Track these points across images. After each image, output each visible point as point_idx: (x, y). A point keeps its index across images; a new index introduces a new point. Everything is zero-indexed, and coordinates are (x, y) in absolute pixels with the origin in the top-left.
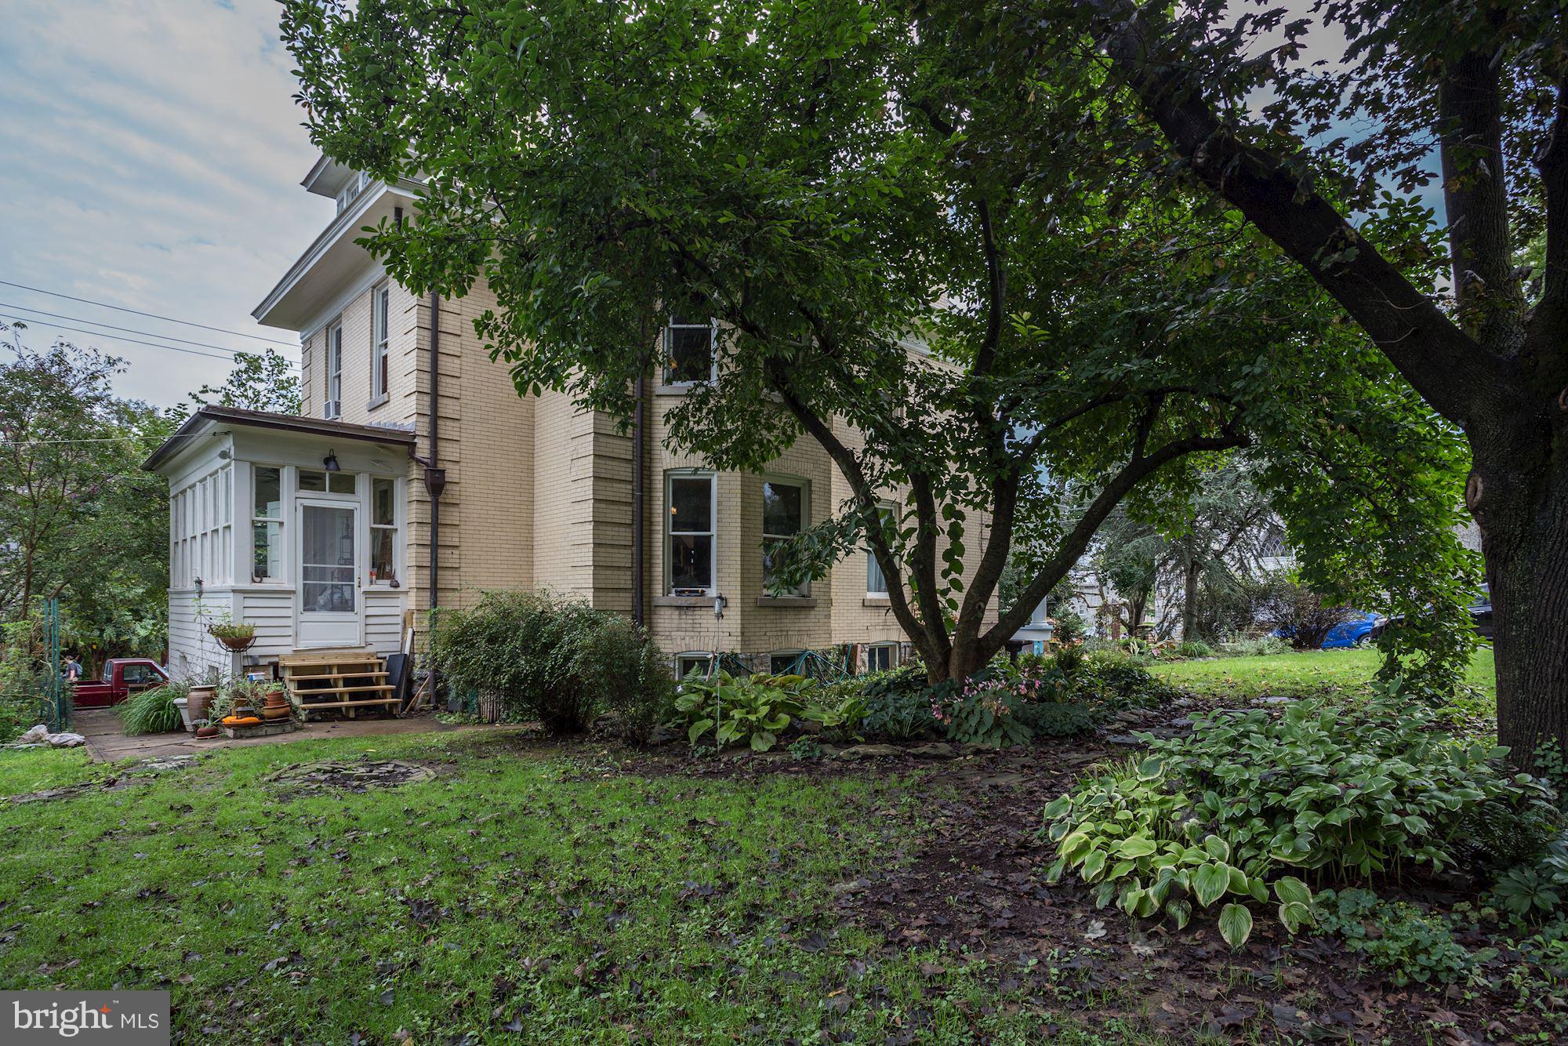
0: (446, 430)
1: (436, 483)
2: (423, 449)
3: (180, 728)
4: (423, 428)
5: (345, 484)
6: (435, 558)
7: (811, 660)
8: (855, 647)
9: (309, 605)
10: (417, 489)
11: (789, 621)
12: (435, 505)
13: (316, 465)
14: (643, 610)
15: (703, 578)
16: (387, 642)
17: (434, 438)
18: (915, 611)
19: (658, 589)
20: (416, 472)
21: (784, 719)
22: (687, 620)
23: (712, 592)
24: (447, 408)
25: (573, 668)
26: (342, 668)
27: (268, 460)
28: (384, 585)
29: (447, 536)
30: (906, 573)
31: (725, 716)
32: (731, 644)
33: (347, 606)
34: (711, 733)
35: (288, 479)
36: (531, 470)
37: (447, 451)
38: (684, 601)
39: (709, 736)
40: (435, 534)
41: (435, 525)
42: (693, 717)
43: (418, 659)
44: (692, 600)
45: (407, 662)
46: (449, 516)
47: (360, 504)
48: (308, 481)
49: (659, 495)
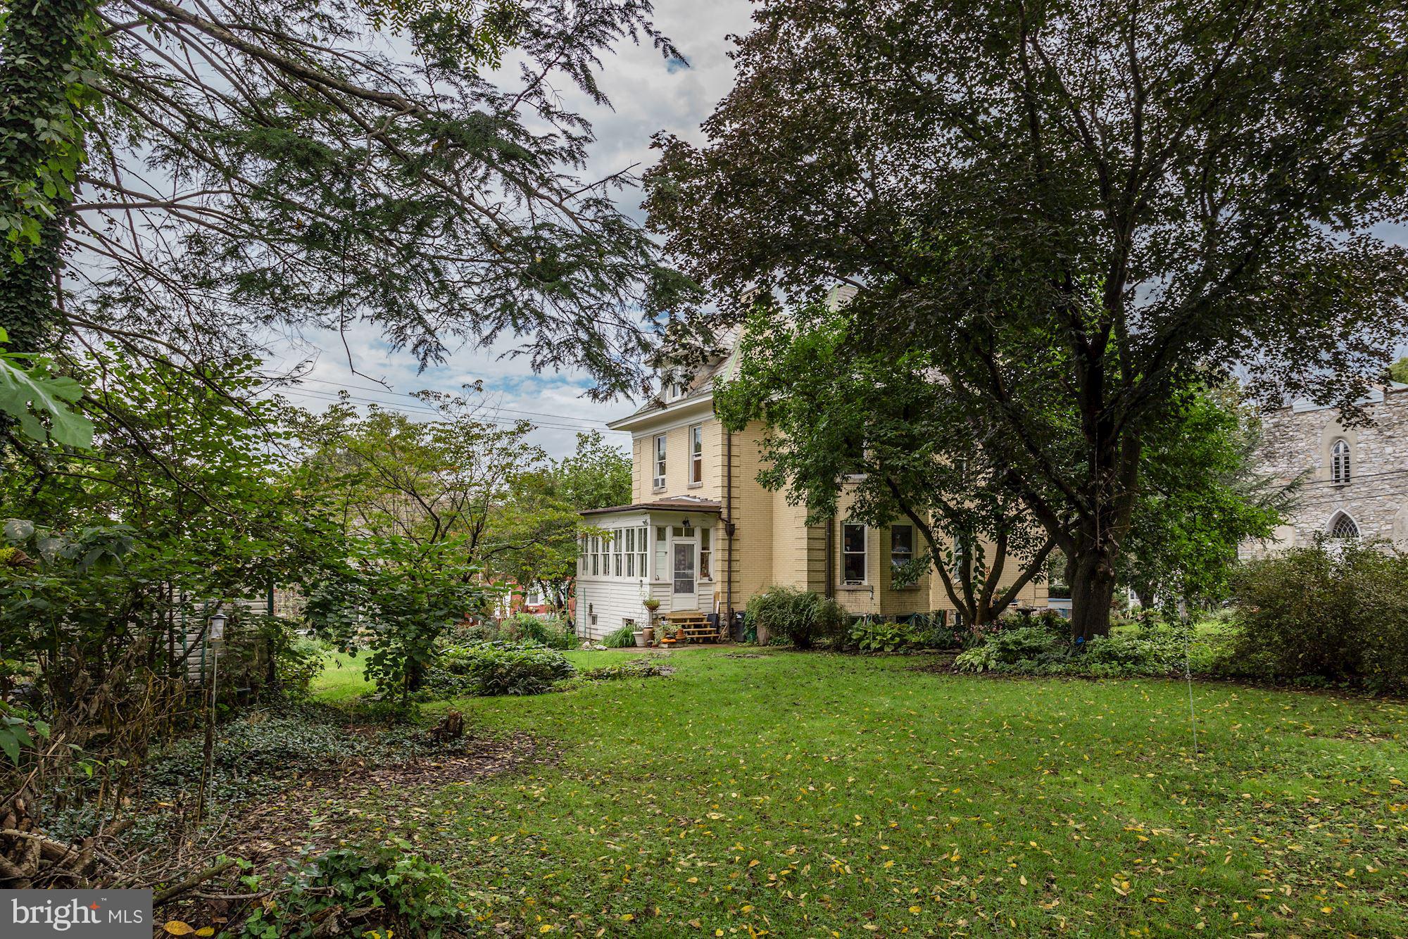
0: (735, 503)
1: (731, 530)
2: (725, 515)
3: (634, 645)
4: (724, 504)
5: (690, 533)
6: (730, 567)
7: (918, 619)
8: (945, 612)
9: (676, 591)
10: (721, 533)
11: (906, 597)
12: (730, 541)
13: (680, 525)
14: (831, 591)
15: (860, 575)
16: (707, 609)
17: (729, 508)
18: (960, 596)
19: (838, 581)
20: (721, 525)
21: (897, 639)
22: (853, 597)
23: (865, 583)
24: (735, 493)
25: (814, 619)
26: (691, 620)
27: (661, 524)
28: (706, 580)
29: (735, 556)
30: (956, 581)
31: (874, 639)
32: (876, 610)
33: (691, 591)
34: (869, 645)
35: (669, 532)
36: (771, 519)
37: (735, 514)
38: (851, 587)
39: (868, 646)
40: (730, 555)
41: (730, 550)
42: (861, 639)
43: (722, 615)
44: (855, 587)
45: (718, 617)
46: (736, 546)
47: (696, 541)
48: (677, 532)
49: (838, 533)
